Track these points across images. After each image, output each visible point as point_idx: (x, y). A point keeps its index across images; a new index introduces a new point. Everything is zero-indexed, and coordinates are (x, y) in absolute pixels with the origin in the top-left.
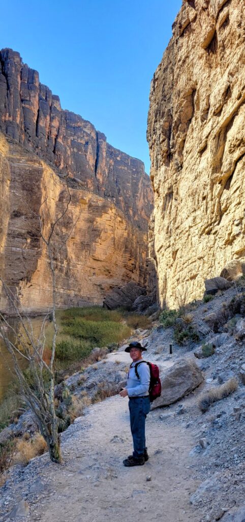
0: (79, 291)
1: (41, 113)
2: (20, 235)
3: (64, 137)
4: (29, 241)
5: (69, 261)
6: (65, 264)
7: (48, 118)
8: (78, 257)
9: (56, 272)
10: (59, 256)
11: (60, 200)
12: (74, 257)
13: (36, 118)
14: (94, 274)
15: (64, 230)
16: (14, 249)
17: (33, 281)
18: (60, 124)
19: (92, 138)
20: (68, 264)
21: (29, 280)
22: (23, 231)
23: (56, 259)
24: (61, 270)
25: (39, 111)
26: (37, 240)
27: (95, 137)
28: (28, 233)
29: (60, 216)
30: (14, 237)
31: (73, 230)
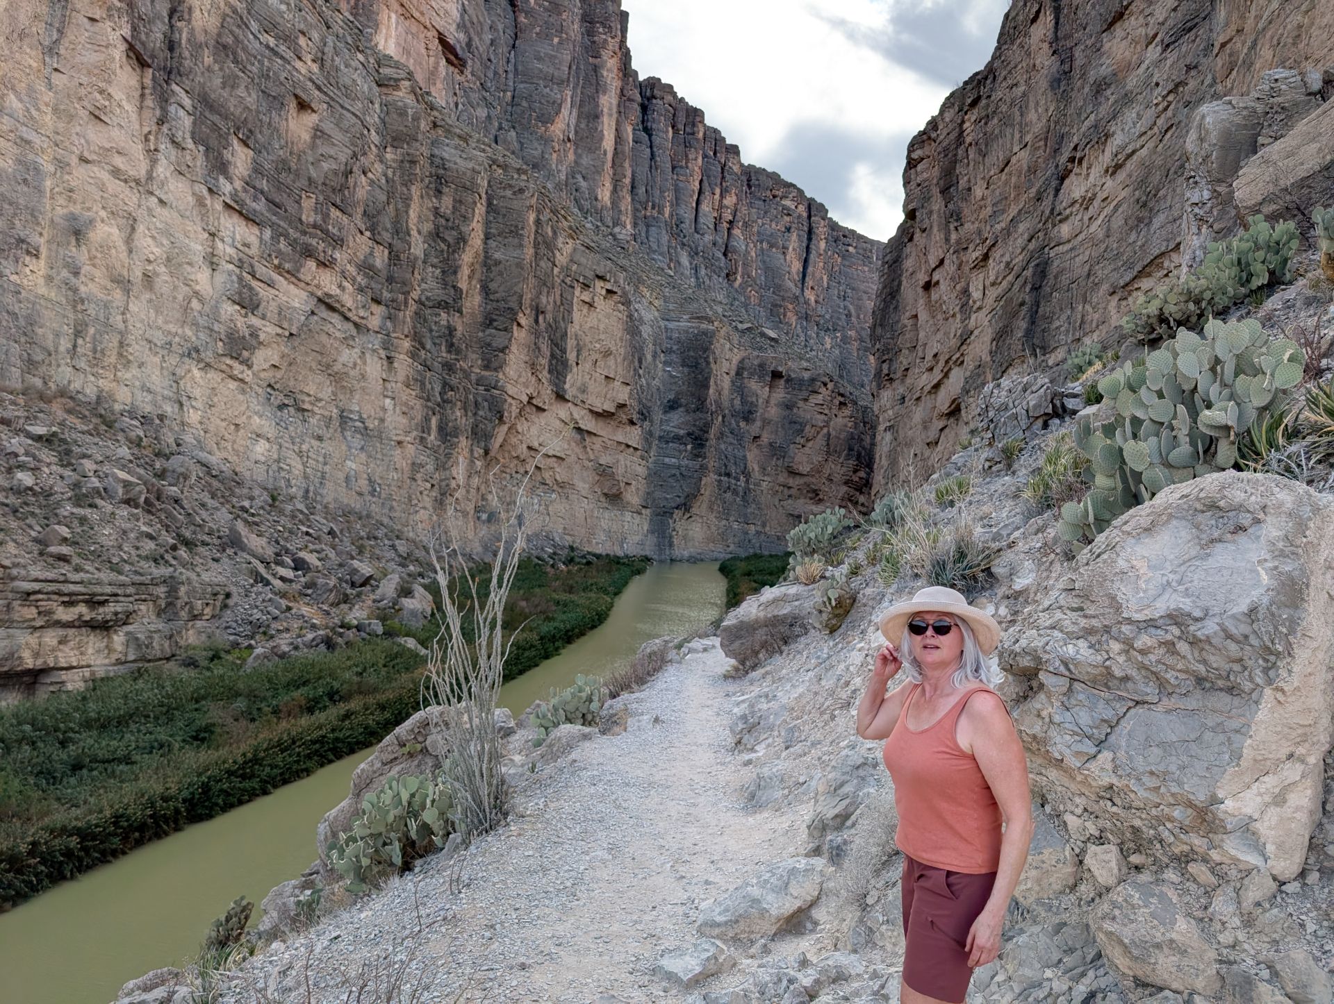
0: (764, 525)
1: (706, 184)
2: (677, 438)
3: (745, 223)
4: (689, 447)
5: (748, 475)
6: (742, 483)
7: (718, 191)
8: (763, 469)
9: (728, 495)
10: (733, 469)
11: (738, 374)
12: (756, 468)
13: (695, 198)
14: (790, 496)
15: (742, 424)
16: (667, 460)
17: (694, 510)
18: (739, 199)
19: (800, 216)
20: (747, 481)
21: (687, 510)
22: (682, 432)
23: (728, 475)
24: (735, 492)
25: (701, 182)
26: (702, 446)
27: (805, 215)
28: (689, 434)
29: (737, 402)
30: (667, 442)
31: (758, 423)
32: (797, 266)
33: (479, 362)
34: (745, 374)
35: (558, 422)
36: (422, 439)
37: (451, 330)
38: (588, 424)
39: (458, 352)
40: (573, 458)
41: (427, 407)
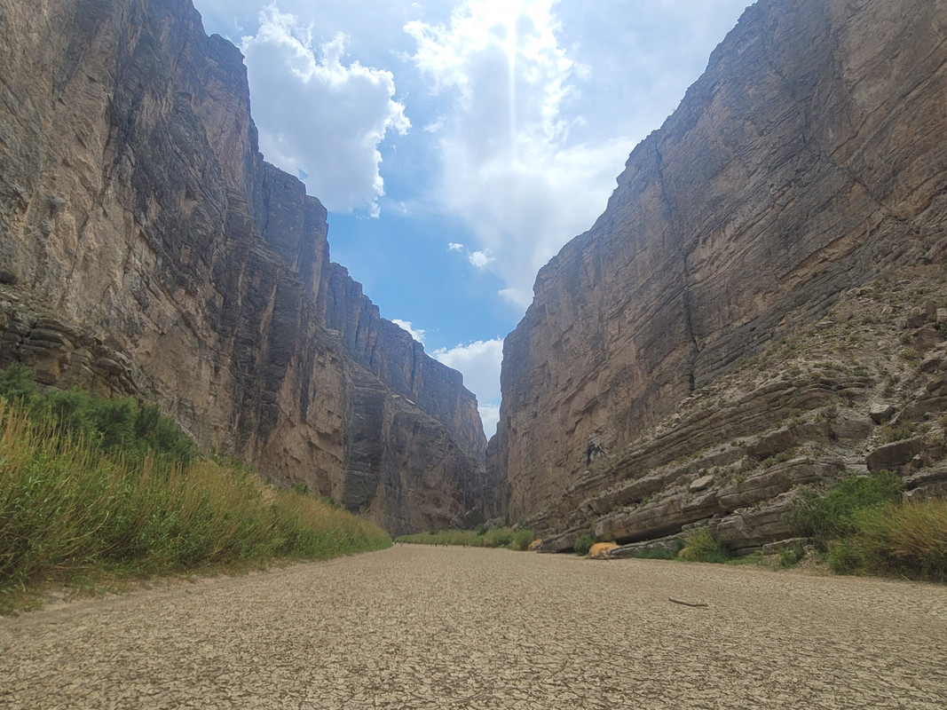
0: (409, 520)
1: (361, 323)
2: (363, 458)
4: (370, 465)
5: (401, 487)
6: (397, 491)
7: (367, 329)
8: (409, 483)
9: (391, 498)
10: (392, 480)
11: (395, 422)
12: (405, 483)
13: (356, 330)
14: (424, 502)
15: (398, 454)
16: (356, 472)
17: (371, 507)
18: (378, 335)
19: (409, 349)
20: (400, 491)
21: (368, 506)
22: (365, 455)
23: (391, 485)
24: (394, 497)
25: (359, 322)
26: (377, 464)
27: (412, 348)
28: (370, 456)
29: (394, 440)
30: (356, 461)
31: (407, 454)
32: (409, 375)
33: (264, 385)
34: (399, 423)
35: (300, 436)
36: (230, 427)
37: (253, 359)
38: (316, 441)
39: (255, 374)
40: (306, 463)
41: (235, 407)
